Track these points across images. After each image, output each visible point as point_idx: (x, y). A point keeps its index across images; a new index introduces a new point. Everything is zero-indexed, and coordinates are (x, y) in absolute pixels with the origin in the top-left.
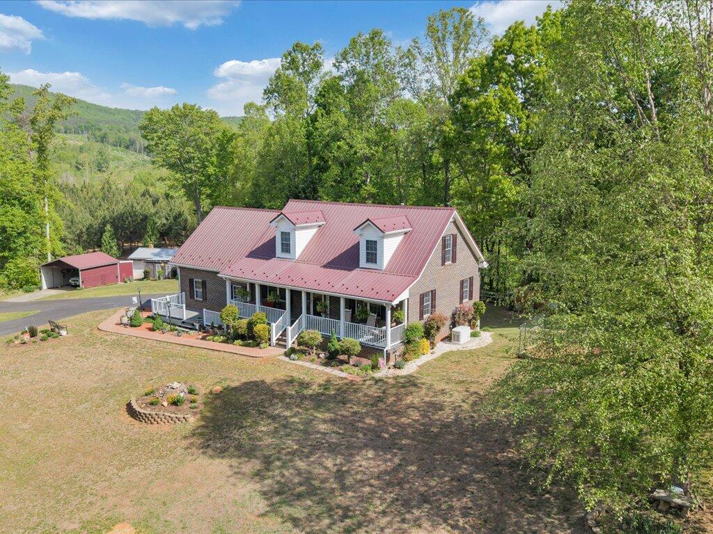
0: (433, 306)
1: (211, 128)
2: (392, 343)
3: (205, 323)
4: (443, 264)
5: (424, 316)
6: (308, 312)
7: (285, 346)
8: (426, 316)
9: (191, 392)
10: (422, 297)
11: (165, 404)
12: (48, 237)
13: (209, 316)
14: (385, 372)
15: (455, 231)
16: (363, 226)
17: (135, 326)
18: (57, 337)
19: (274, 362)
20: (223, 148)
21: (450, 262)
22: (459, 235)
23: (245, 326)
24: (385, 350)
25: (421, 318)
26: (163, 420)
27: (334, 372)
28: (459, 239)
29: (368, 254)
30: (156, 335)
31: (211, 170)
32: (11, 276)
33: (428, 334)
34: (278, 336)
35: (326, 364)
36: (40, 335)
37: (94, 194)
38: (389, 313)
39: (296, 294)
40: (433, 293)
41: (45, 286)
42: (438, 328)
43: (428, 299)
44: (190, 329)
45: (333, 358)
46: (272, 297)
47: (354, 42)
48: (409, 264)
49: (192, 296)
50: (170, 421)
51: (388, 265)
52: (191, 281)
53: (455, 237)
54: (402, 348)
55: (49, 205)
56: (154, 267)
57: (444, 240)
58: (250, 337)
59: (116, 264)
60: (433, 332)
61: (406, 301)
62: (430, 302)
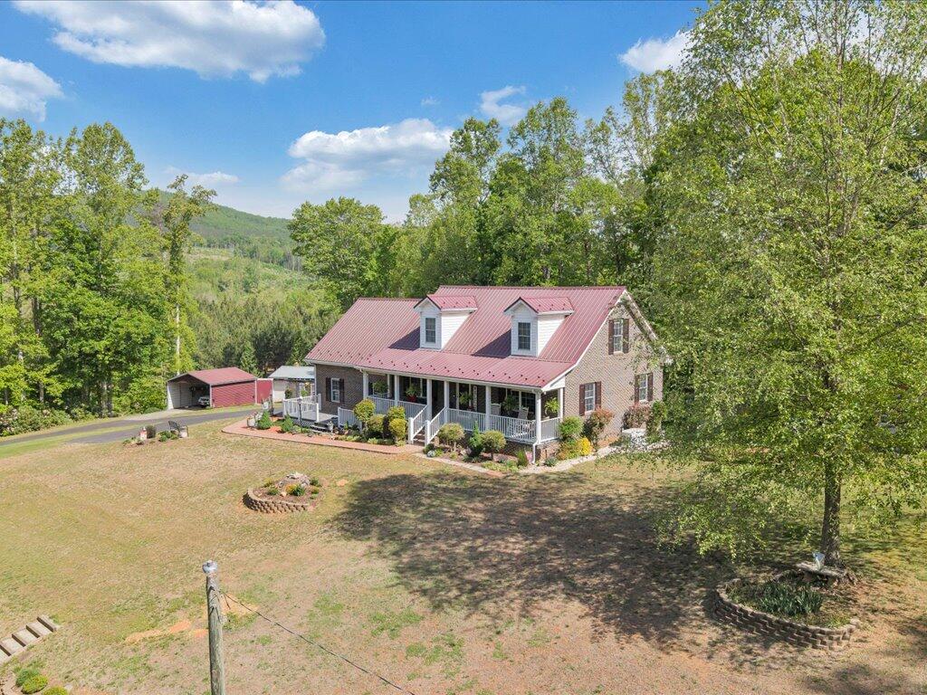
0: (598, 402)
1: (371, 227)
2: (543, 438)
3: (339, 424)
4: (611, 352)
5: (586, 412)
6: (452, 405)
7: (423, 444)
8: (588, 413)
9: (313, 483)
10: (583, 388)
11: (284, 494)
12: (178, 353)
13: (343, 415)
14: (533, 469)
15: (626, 316)
16: (515, 306)
17: (263, 429)
18: (176, 438)
19: (409, 458)
20: (385, 250)
21: (621, 352)
22: (631, 320)
23: (381, 422)
24: (534, 445)
25: (582, 413)
26: (280, 508)
27: (476, 469)
28: (634, 330)
29: (520, 338)
30: (287, 436)
31: (369, 275)
32: (135, 398)
33: (589, 431)
34: (416, 433)
35: (468, 460)
36: (158, 436)
37: (236, 310)
38: (539, 403)
39: (437, 385)
40: (598, 385)
41: (170, 405)
42: (601, 425)
43: (590, 392)
44: (324, 431)
45: (475, 455)
46: (411, 389)
47: (532, 113)
48: (567, 348)
49: (328, 399)
50: (287, 510)
51: (543, 352)
52: (328, 380)
53: (626, 322)
54: (557, 446)
55: (180, 316)
56: (297, 386)
57: (611, 323)
58: (386, 435)
59: (253, 381)
60: (595, 429)
61: (562, 390)
62: (594, 397)
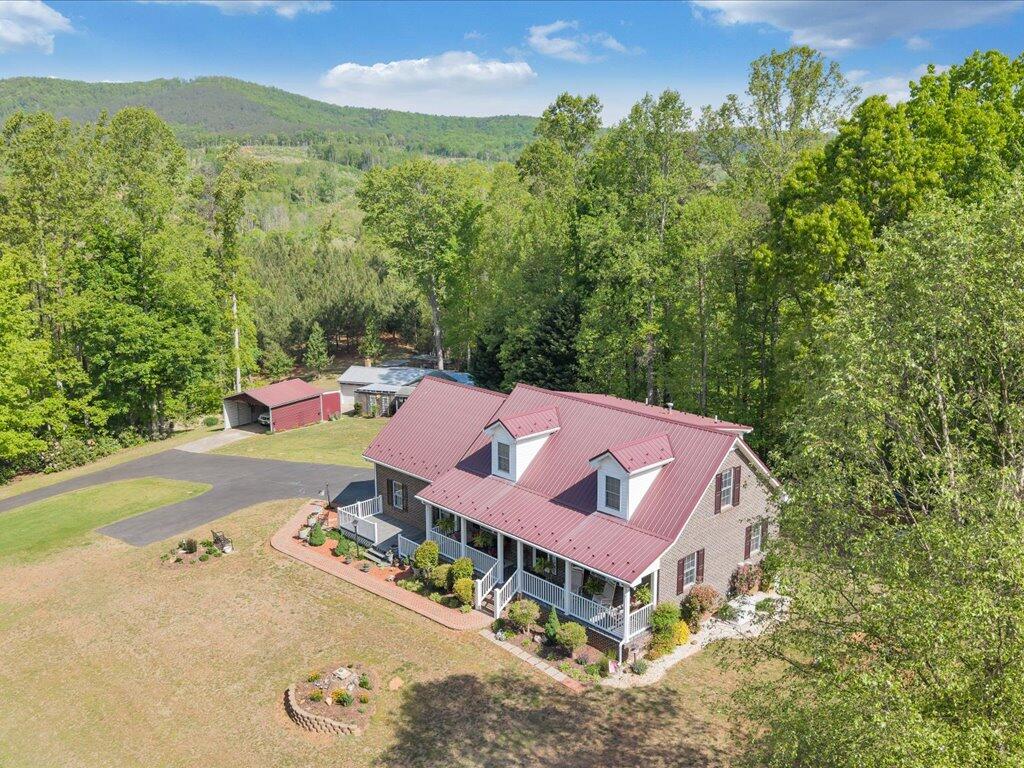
0: (700, 572)
1: (450, 196)
2: (631, 632)
3: (400, 553)
4: (717, 509)
5: (685, 587)
6: (526, 568)
7: (491, 613)
8: (687, 587)
9: (363, 685)
10: (681, 565)
11: (329, 701)
12: (237, 347)
13: (404, 546)
14: (619, 679)
15: (740, 462)
16: (602, 457)
17: (315, 545)
18: (220, 555)
19: (472, 639)
20: (466, 224)
21: (729, 506)
22: (743, 465)
23: (443, 576)
24: (621, 645)
25: (680, 590)
26: (324, 727)
27: (551, 672)
28: (746, 471)
29: (607, 494)
30: (339, 564)
31: (449, 257)
32: (192, 398)
34: (485, 596)
35: (543, 655)
36: (201, 550)
37: (304, 264)
38: (627, 596)
39: (510, 545)
40: (701, 555)
41: (228, 425)
42: (702, 610)
43: (691, 564)
44: (383, 559)
45: (554, 649)
46: (483, 540)
47: (636, 110)
48: (664, 518)
49: (390, 502)
50: (332, 730)
51: (635, 513)
52: (390, 483)
53: (738, 471)
54: (648, 638)
55: (238, 305)
56: (368, 399)
57: (720, 482)
58: (448, 594)
59: (318, 397)
60: (695, 613)
61: (656, 574)
62: (695, 567)
